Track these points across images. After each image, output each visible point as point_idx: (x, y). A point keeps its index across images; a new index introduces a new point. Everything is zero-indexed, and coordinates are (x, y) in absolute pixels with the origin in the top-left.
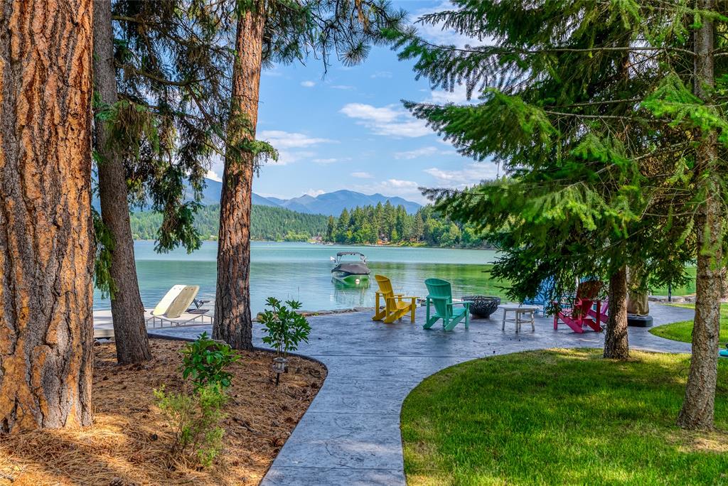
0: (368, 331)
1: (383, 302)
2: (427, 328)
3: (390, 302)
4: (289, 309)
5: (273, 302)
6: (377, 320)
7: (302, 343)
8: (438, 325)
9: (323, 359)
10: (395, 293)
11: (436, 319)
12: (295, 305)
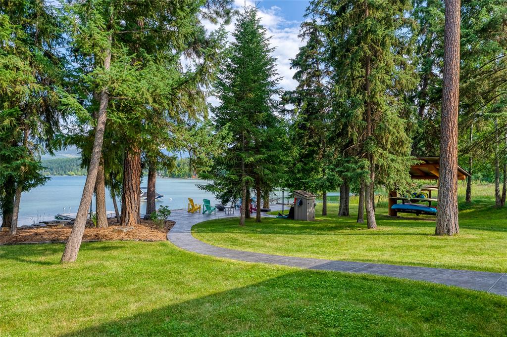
0: (186, 214)
1: (191, 207)
2: (203, 213)
3: (193, 206)
4: (166, 208)
5: (161, 206)
6: (189, 212)
7: (169, 216)
8: (207, 212)
9: (174, 221)
10: (194, 204)
11: (206, 211)
12: (167, 207)
